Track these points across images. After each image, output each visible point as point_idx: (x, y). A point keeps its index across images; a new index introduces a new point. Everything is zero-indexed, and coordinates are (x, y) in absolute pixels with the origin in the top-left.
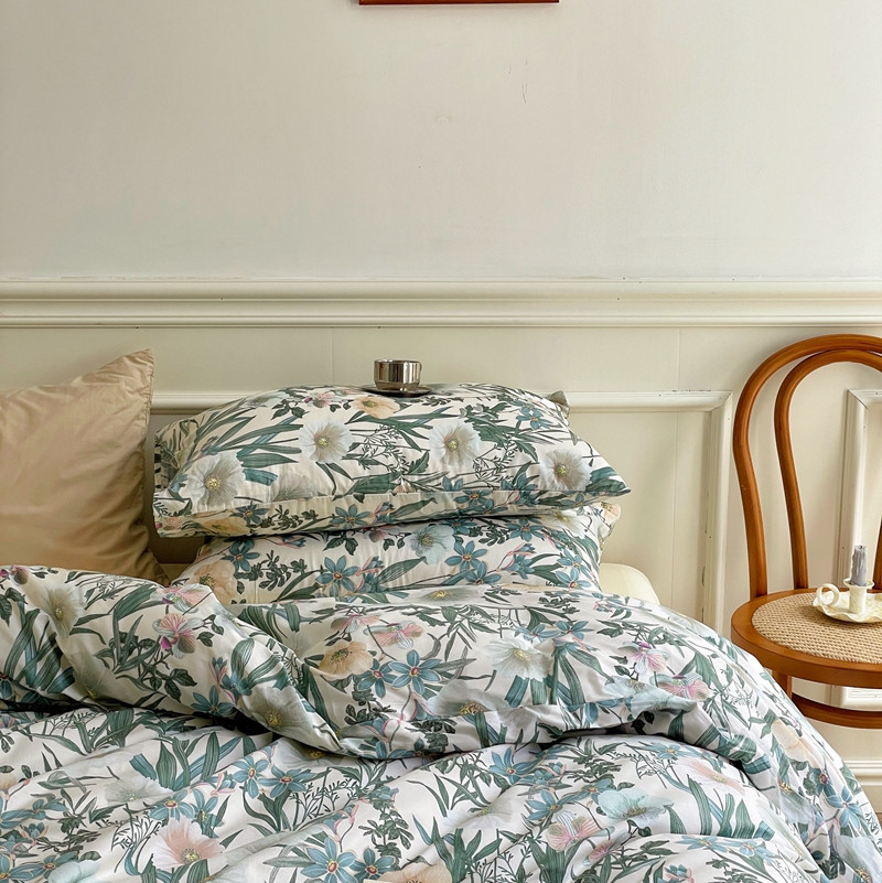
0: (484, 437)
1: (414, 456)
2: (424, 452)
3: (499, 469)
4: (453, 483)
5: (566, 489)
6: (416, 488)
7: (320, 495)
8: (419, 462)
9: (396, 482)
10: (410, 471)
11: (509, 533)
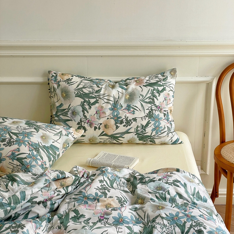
11: (14, 143)
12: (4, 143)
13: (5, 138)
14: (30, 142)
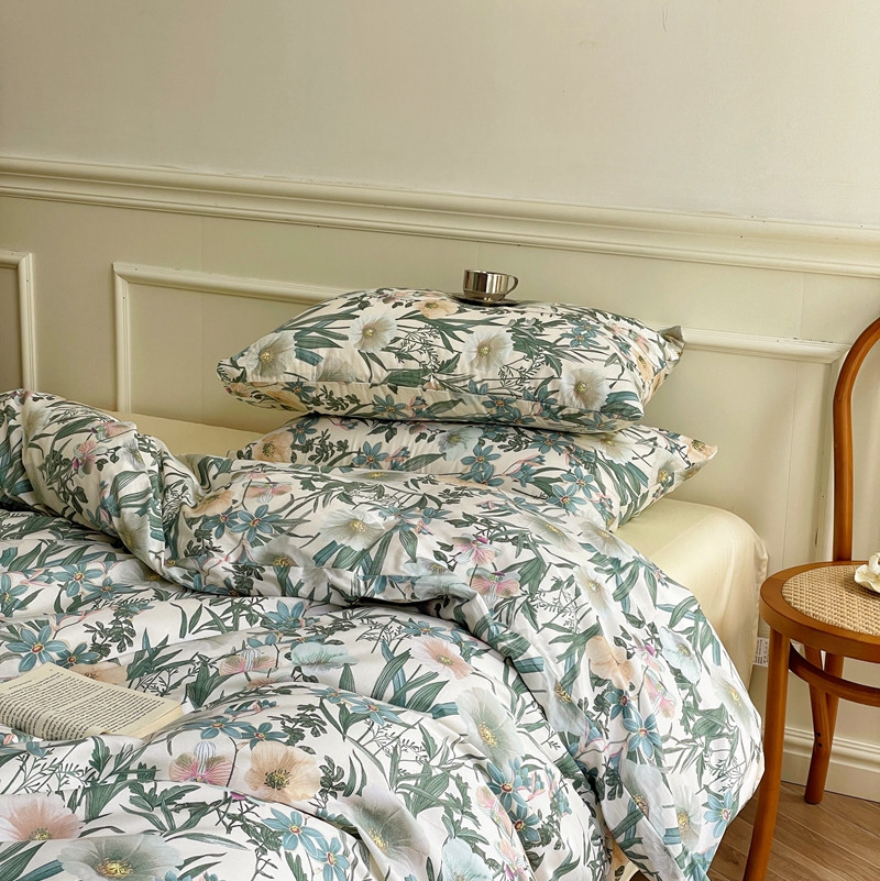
0: (516, 347)
1: (446, 355)
2: (456, 353)
3: (523, 379)
4: (479, 386)
5: (583, 407)
6: (445, 387)
7: (358, 381)
8: (449, 362)
9: (426, 378)
10: (440, 370)
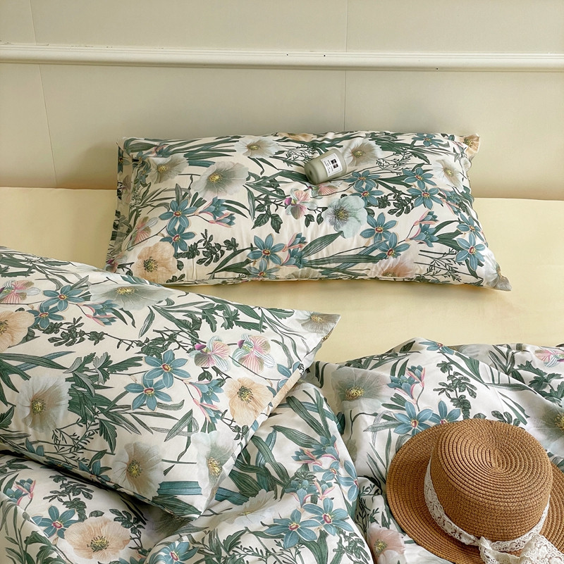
11: (412, 202)
12: (388, 208)
13: (383, 196)
14: (441, 193)
